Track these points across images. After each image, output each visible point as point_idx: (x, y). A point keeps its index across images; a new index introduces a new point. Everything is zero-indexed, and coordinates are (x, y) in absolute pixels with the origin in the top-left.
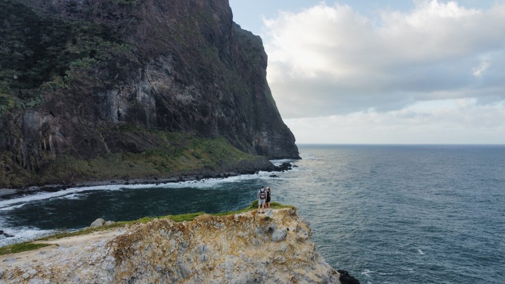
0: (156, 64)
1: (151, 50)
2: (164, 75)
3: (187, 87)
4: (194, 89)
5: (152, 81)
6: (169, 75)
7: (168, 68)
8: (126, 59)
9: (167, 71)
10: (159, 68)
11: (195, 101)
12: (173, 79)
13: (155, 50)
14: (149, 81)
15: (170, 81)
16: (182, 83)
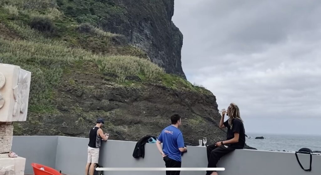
0: (139, 28)
1: (137, 14)
2: (144, 38)
3: (159, 52)
4: (163, 55)
5: (136, 43)
6: (148, 39)
7: (148, 33)
8: (120, 20)
9: (146, 35)
10: (141, 31)
11: (165, 66)
12: (151, 43)
13: (140, 14)
14: (134, 43)
15: (149, 45)
16: (157, 48)
